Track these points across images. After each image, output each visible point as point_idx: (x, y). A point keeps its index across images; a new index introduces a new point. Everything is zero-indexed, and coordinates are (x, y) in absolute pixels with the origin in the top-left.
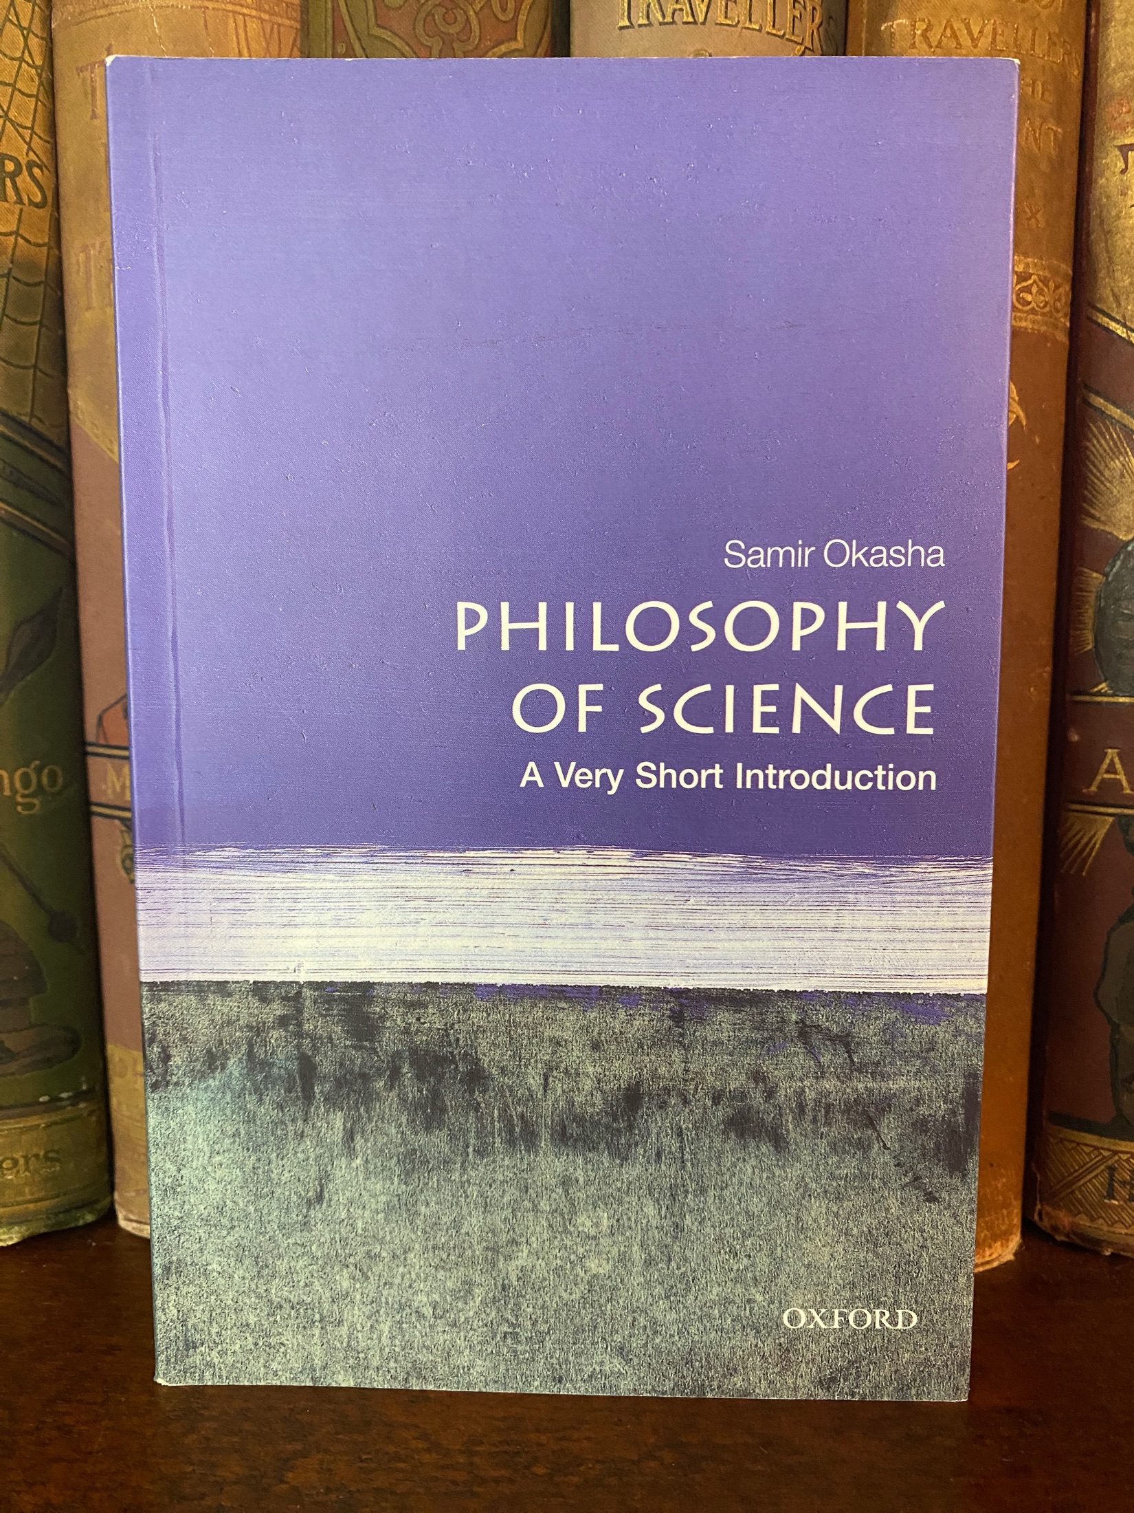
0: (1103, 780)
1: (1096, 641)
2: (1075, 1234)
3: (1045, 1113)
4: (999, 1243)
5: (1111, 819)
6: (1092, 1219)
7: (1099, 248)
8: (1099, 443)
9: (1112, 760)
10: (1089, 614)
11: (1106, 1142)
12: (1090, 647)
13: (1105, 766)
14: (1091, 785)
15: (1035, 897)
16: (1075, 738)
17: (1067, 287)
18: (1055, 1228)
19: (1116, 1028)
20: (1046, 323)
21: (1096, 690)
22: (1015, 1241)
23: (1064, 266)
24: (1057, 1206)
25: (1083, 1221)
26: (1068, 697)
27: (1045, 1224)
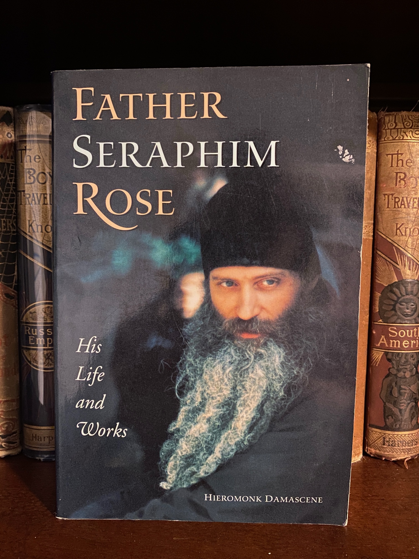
0: (381, 343)
1: (379, 309)
2: (376, 454)
3: (368, 424)
4: (356, 456)
5: (383, 353)
6: (380, 451)
7: (379, 217)
8: (379, 262)
9: (383, 338)
10: (377, 303)
11: (383, 431)
12: (378, 311)
13: (381, 340)
14: (378, 344)
15: (365, 371)
16: (374, 332)
17: (372, 226)
18: (371, 453)
19: (385, 403)
20: (367, 236)
21: (379, 321)
22: (361, 456)
23: (371, 222)
24: (371, 447)
25: (378, 451)
26: (373, 322)
27: (368, 453)
